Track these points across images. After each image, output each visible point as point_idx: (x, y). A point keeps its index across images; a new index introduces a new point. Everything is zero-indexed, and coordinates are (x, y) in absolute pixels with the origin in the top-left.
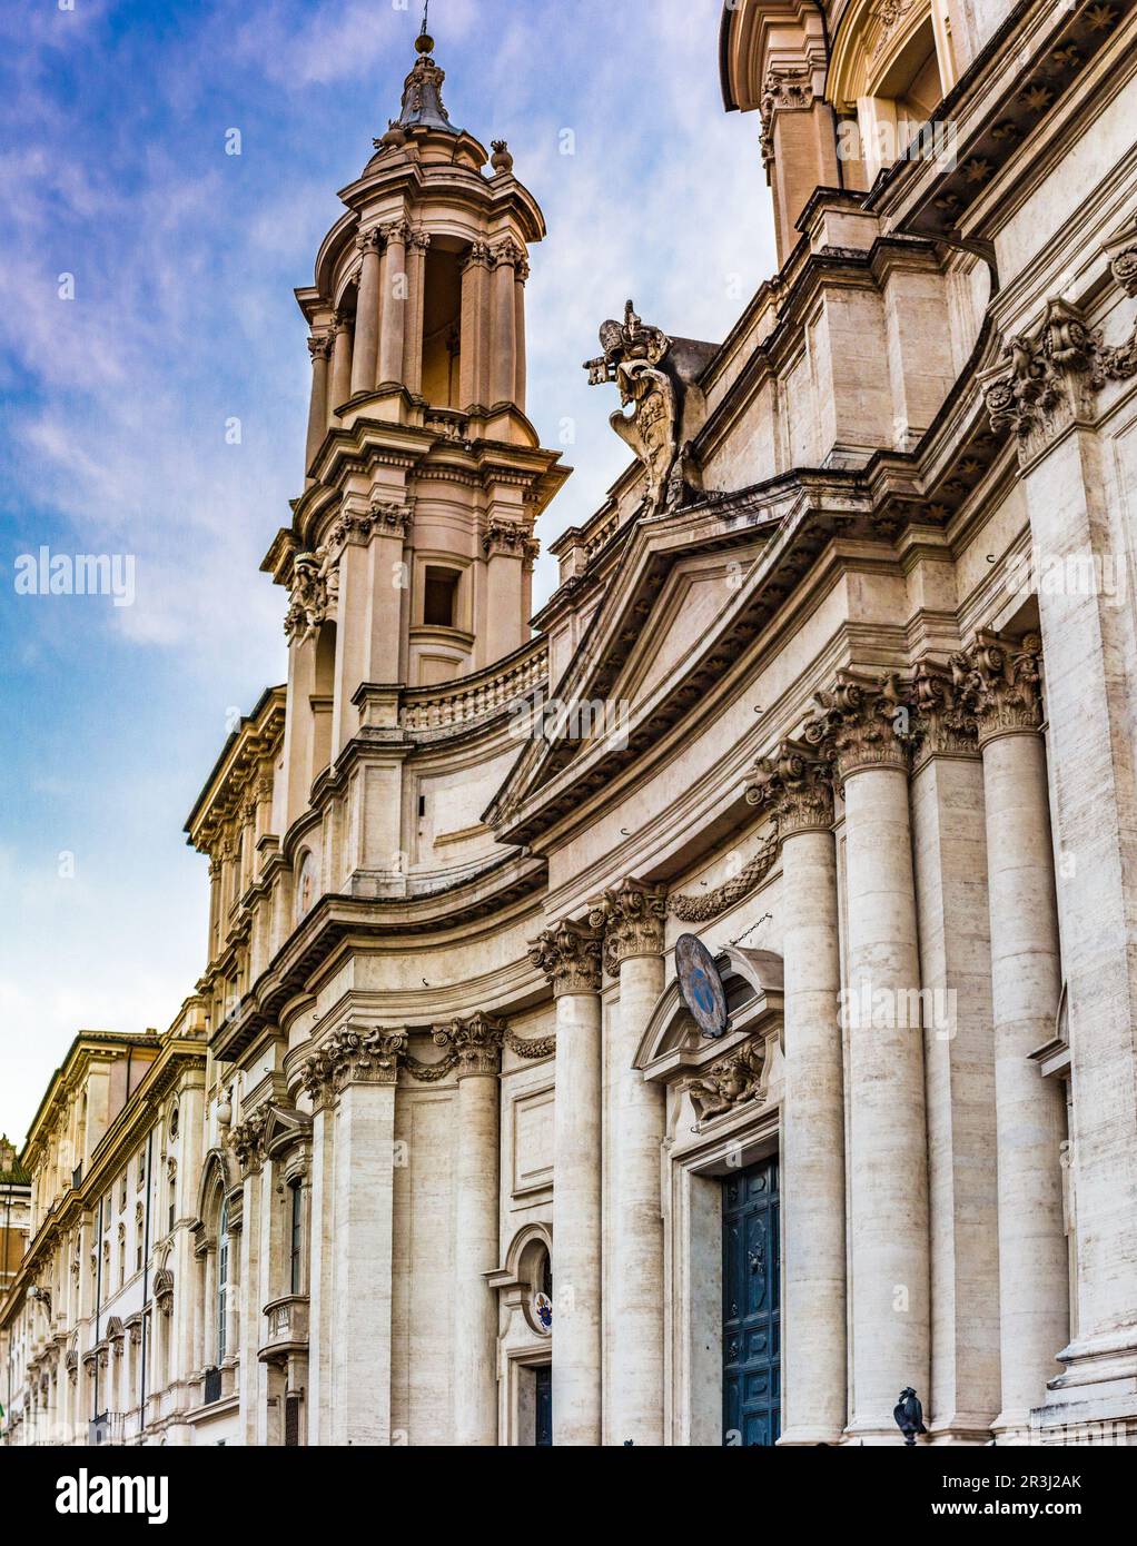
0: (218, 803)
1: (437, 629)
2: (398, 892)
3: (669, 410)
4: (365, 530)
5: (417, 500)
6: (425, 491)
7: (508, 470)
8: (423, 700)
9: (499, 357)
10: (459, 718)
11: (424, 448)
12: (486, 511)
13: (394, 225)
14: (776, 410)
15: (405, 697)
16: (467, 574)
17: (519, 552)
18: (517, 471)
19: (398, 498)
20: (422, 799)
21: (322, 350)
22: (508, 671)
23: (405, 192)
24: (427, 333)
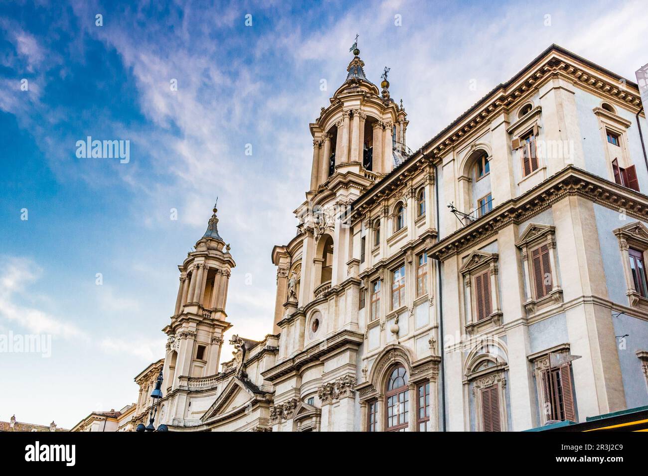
0: (144, 377)
1: (199, 360)
2: (182, 424)
3: (242, 355)
4: (186, 335)
5: (198, 330)
6: (201, 328)
7: (219, 325)
8: (193, 380)
9: (221, 298)
10: (200, 385)
11: (201, 319)
12: (213, 333)
13: (201, 264)
14: (257, 367)
15: (189, 379)
16: (207, 347)
17: (219, 343)
18: (221, 326)
19: (194, 330)
20: (190, 403)
21: (183, 281)
22: (212, 378)
23: (205, 257)
24: (207, 279)
